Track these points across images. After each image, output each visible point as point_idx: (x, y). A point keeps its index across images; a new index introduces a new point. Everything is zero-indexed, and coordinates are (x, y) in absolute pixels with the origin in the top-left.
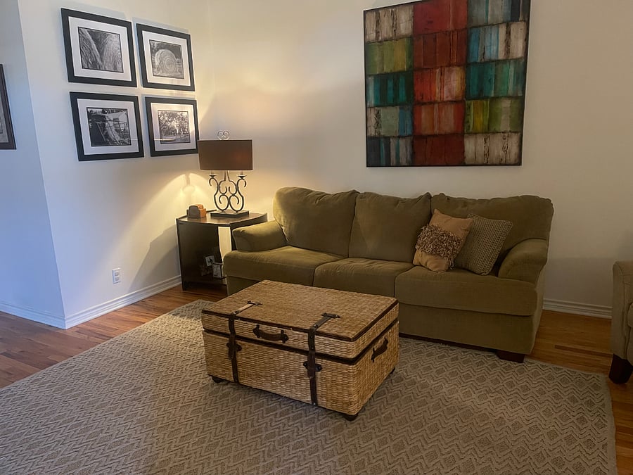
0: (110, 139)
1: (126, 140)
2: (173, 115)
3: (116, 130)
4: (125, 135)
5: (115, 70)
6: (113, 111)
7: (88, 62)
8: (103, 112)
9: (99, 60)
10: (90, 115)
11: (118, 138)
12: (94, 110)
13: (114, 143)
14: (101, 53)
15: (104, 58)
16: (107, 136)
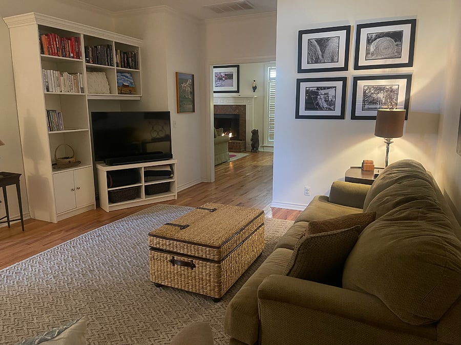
0: (319, 106)
1: (332, 107)
2: (380, 89)
3: (325, 101)
4: (331, 104)
5: (332, 61)
6: (325, 88)
7: (312, 59)
8: (318, 89)
9: (320, 57)
10: (307, 92)
11: (325, 105)
12: (311, 89)
13: (321, 109)
14: (323, 52)
15: (325, 55)
16: (318, 104)
